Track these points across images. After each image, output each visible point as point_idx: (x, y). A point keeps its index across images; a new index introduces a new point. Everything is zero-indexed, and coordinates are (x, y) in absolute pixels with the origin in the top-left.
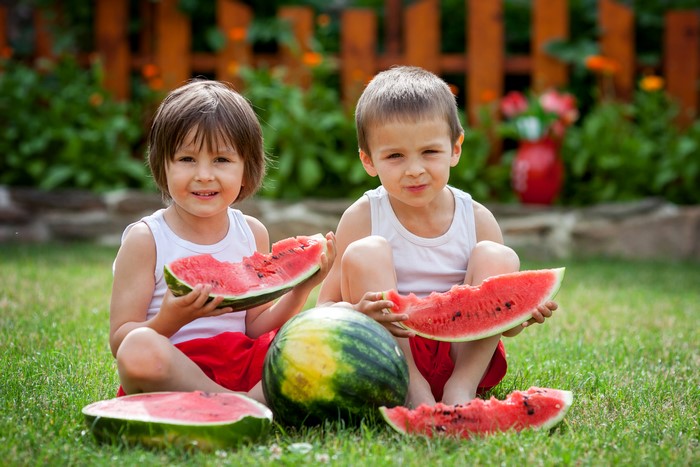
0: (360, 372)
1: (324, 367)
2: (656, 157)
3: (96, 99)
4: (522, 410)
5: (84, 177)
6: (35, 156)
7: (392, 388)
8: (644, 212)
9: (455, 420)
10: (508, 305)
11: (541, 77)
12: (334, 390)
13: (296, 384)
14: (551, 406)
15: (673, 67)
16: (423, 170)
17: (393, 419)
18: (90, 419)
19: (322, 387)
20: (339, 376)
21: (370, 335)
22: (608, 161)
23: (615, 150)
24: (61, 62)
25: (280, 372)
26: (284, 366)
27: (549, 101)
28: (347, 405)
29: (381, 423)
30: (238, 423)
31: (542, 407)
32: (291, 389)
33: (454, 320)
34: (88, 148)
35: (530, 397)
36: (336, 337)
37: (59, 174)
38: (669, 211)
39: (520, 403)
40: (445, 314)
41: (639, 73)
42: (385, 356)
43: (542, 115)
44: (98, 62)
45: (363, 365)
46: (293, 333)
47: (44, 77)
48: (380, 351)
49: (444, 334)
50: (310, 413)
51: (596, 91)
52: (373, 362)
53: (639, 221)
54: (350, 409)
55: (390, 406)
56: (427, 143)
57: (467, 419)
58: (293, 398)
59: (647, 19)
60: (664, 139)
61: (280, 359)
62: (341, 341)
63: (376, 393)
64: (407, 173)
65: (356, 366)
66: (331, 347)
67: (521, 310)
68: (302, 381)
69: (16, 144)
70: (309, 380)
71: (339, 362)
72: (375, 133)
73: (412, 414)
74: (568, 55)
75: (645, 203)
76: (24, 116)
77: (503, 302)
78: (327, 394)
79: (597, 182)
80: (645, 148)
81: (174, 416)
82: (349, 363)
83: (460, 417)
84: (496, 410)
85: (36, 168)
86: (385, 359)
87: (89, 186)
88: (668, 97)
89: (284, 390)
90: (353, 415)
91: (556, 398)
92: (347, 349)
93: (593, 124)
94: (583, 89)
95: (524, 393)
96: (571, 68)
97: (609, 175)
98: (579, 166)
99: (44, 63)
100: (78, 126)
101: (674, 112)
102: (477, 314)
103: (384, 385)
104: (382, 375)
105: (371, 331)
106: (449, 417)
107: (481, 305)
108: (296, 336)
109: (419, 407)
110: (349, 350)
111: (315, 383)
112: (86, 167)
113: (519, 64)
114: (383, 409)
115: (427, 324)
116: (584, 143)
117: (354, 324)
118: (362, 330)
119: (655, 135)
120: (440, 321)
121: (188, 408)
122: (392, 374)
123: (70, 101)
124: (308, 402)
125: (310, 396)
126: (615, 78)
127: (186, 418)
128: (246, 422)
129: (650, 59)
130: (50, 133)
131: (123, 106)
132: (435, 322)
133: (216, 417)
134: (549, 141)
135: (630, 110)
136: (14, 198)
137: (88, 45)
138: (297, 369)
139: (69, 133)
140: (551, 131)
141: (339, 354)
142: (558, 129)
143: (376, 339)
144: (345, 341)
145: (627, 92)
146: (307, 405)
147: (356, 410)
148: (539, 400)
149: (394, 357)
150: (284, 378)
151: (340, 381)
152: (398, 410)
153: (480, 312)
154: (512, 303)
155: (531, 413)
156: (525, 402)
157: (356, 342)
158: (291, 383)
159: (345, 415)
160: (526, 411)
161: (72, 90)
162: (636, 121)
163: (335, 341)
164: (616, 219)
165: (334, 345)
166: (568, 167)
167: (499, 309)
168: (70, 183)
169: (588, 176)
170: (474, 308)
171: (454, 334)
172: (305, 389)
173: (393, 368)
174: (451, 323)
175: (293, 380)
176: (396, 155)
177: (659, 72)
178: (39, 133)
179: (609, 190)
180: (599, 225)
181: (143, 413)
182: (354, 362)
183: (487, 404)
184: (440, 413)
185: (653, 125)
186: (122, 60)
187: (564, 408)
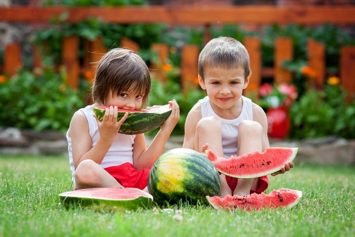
0: (196, 178)
1: (179, 175)
2: (335, 118)
3: (62, 87)
4: (277, 199)
5: (56, 125)
6: (32, 115)
7: (212, 188)
8: (330, 143)
9: (244, 203)
10: (268, 163)
11: (279, 77)
12: (184, 187)
13: (164, 184)
14: (291, 198)
15: (344, 74)
16: (230, 92)
17: (213, 202)
18: (62, 198)
19: (177, 186)
20: (186, 180)
21: (201, 161)
22: (312, 118)
23: (316, 113)
24: (45, 70)
25: (157, 179)
26: (159, 176)
27: (284, 89)
28: (190, 194)
29: (206, 204)
30: (136, 199)
31: (287, 198)
32: (162, 186)
33: (240, 167)
34: (58, 111)
35: (281, 193)
36: (185, 161)
37: (44, 123)
38: (342, 142)
39: (276, 196)
40: (236, 164)
41: (327, 76)
42: (209, 171)
43: (280, 96)
44: (64, 70)
45: (198, 175)
46: (163, 160)
47: (38, 78)
48: (206, 169)
49: (235, 174)
50: (171, 198)
51: (306, 84)
52: (203, 174)
53: (327, 147)
54: (191, 197)
55: (211, 196)
56: (233, 79)
57: (249, 203)
58: (163, 191)
59: (331, 50)
60: (340, 109)
61: (156, 172)
62: (187, 163)
63: (204, 189)
64: (221, 92)
65: (194, 175)
66: (182, 166)
67: (275, 166)
68: (167, 182)
69: (23, 109)
70: (171, 182)
71: (186, 173)
72: (208, 71)
73: (222, 200)
74: (292, 68)
75: (330, 138)
76: (27, 96)
77: (266, 161)
78: (180, 189)
79: (306, 128)
80: (330, 112)
81: (104, 196)
82: (191, 174)
83: (246, 202)
84: (264, 199)
85: (33, 121)
86: (208, 173)
87: (59, 129)
88: (342, 88)
89: (158, 188)
90: (193, 200)
91: (294, 194)
92: (189, 167)
93: (305, 101)
94: (300, 83)
95: (278, 191)
96: (293, 74)
97: (313, 125)
98: (298, 121)
99: (38, 71)
100: (54, 100)
101: (345, 95)
102: (252, 166)
103: (208, 186)
104: (207, 180)
105: (202, 159)
106: (241, 202)
107: (254, 161)
108: (164, 161)
109: (226, 197)
110: (191, 168)
111: (173, 184)
112: (57, 120)
113: (268, 72)
114: (208, 197)
115: (227, 168)
116: (300, 109)
117: (194, 156)
118: (198, 159)
119: (335, 106)
120: (233, 167)
121: (111, 193)
122: (212, 181)
123: (50, 89)
124: (170, 193)
125: (171, 190)
126: (316, 79)
127: (110, 197)
128: (140, 199)
129: (333, 70)
130: (40, 104)
131: (75, 91)
132: (231, 167)
133: (126, 197)
134: (283, 108)
135: (322, 94)
136: (23, 135)
137: (59, 62)
138: (165, 177)
139: (49, 105)
140: (284, 103)
141: (186, 169)
142: (287, 102)
143: (204, 163)
144: (189, 163)
145: (321, 85)
146: (170, 195)
147: (194, 198)
148: (285, 195)
149: (213, 172)
150: (159, 181)
151: (186, 182)
152: (215, 198)
153: (254, 165)
154: (270, 162)
155: (281, 201)
156: (278, 195)
157: (194, 164)
158: (162, 183)
159: (189, 199)
160: (279, 200)
161: (51, 83)
162: (326, 100)
163: (184, 163)
164: (316, 146)
165: (183, 165)
166: (292, 121)
167: (263, 164)
168: (49, 128)
169: (302, 126)
170: (251, 163)
171: (240, 174)
172: (169, 186)
173: (213, 178)
174: (239, 169)
175: (163, 182)
176: (217, 83)
177: (337, 75)
178: (34, 103)
179: (312, 133)
180: (308, 149)
181: (89, 195)
182: (193, 173)
183: (259, 196)
184: (236, 199)
185: (335, 101)
186: (75, 69)
187: (298, 199)
